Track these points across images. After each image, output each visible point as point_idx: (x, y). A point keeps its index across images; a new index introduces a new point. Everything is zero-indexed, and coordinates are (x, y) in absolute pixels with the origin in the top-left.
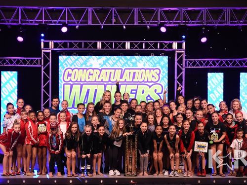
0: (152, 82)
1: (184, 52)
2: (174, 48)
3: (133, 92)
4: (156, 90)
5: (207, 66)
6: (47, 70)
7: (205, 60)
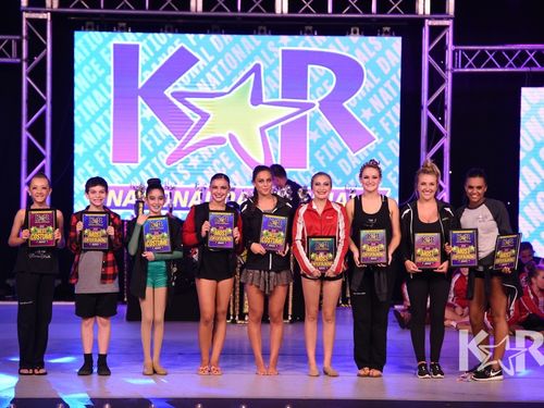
1: (449, 23)
2: (421, 12)
5: (518, 65)
7: (513, 47)
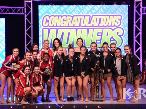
0: (115, 26)
1: (141, 0)
3: (99, 34)
4: (118, 33)
6: (29, 17)
